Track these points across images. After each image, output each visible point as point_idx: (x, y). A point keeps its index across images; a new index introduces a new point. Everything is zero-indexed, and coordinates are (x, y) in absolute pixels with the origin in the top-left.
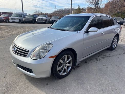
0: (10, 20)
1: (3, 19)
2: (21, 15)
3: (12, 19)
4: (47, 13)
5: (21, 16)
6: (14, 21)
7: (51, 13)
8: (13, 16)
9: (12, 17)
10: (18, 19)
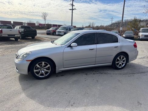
0: (57, 33)
1: (51, 31)
2: (67, 28)
3: (59, 32)
4: (103, 25)
5: (67, 30)
6: (60, 34)
7: (108, 25)
8: (60, 29)
9: (58, 30)
10: (63, 32)
